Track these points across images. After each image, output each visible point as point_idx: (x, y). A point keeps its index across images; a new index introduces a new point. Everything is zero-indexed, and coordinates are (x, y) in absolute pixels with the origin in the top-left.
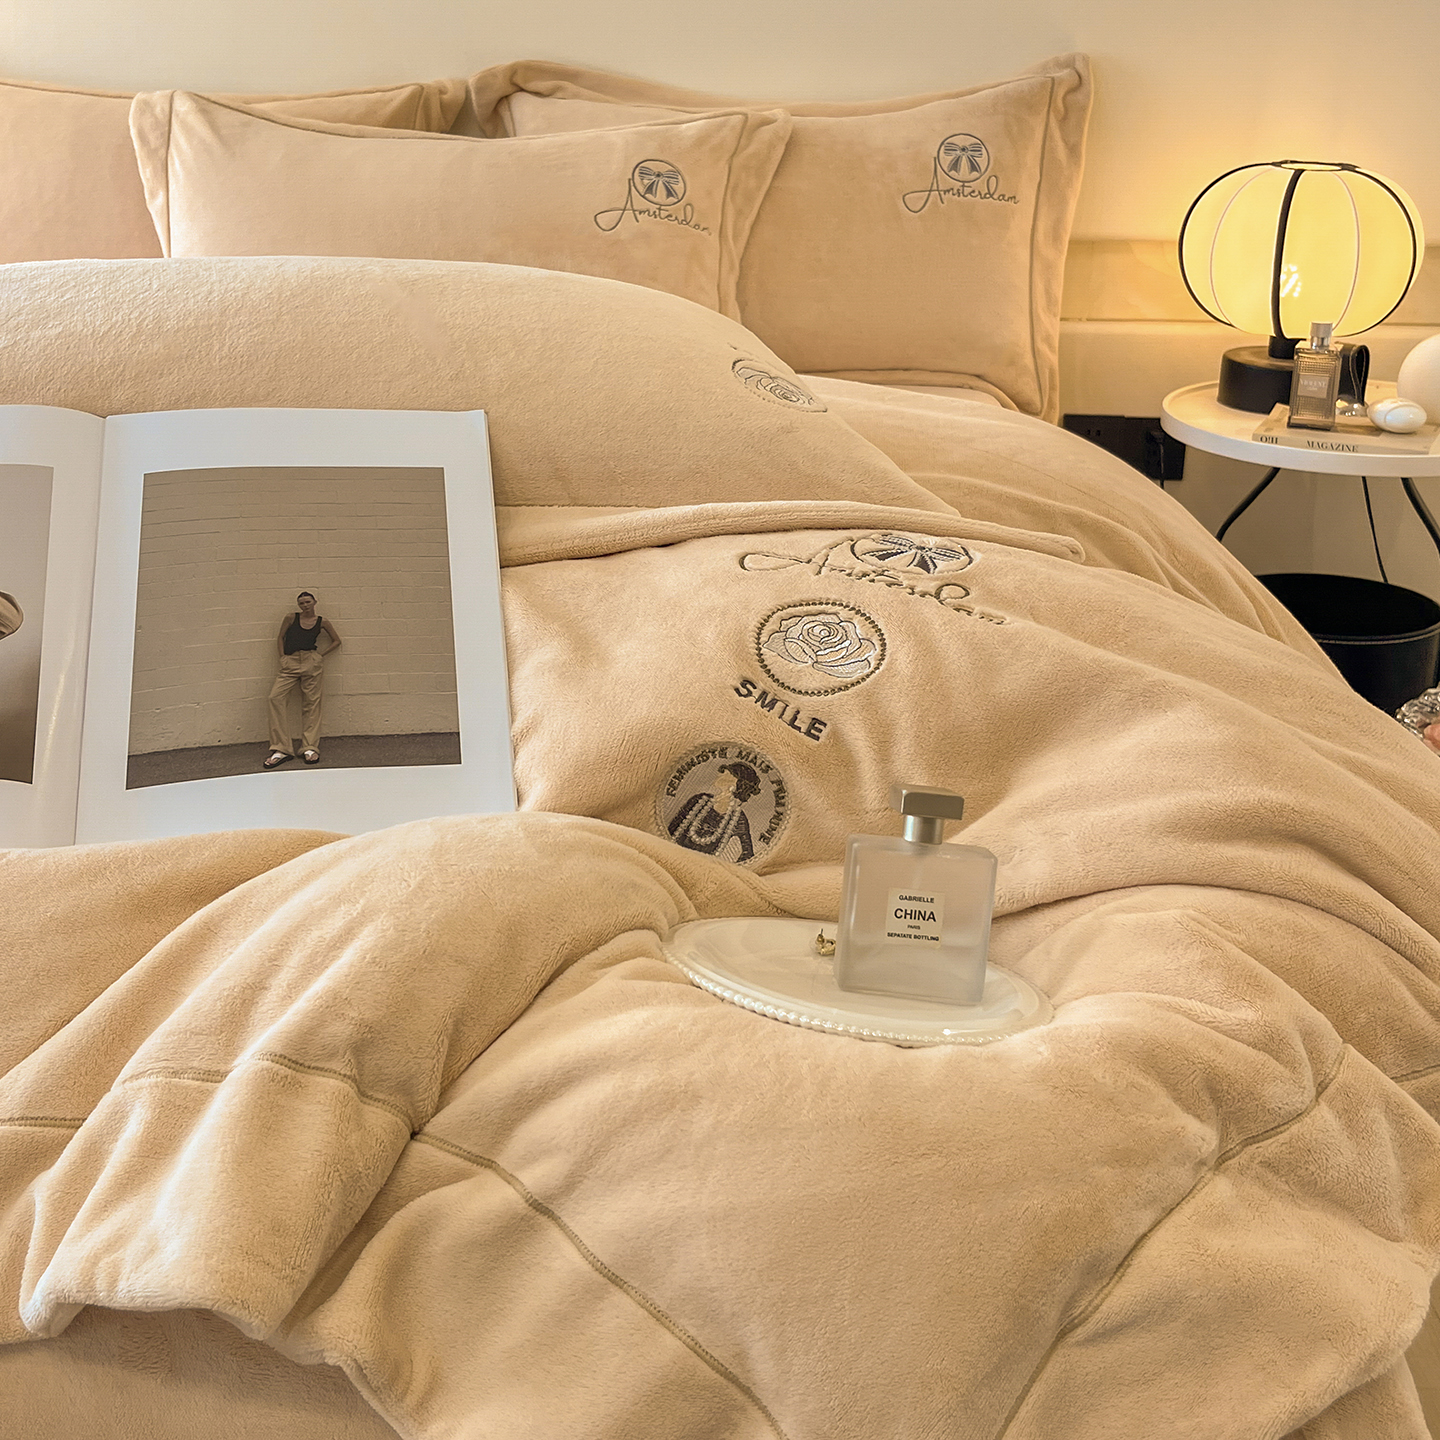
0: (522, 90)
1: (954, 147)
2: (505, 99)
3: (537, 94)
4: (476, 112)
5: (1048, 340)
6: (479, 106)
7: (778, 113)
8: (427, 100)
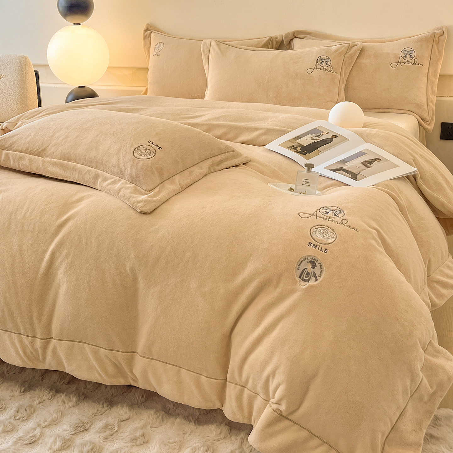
0: (296, 37)
1: (405, 51)
2: (292, 39)
3: (300, 38)
4: (285, 43)
5: (432, 102)
6: (285, 42)
7: (359, 43)
8: (272, 40)
